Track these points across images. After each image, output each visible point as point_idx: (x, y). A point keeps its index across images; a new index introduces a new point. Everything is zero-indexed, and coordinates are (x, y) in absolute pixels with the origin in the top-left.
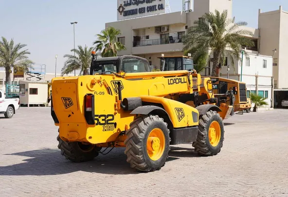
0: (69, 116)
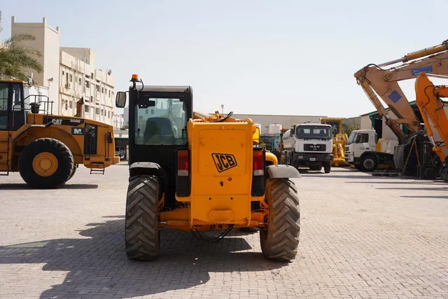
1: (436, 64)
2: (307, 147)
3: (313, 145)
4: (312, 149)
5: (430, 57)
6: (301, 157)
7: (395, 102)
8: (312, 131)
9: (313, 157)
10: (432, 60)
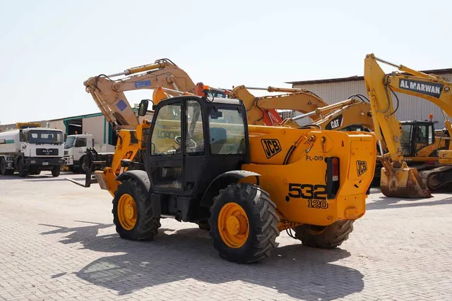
0: (357, 187)
1: (153, 79)
2: (39, 151)
3: (46, 150)
4: (44, 154)
5: (148, 73)
6: (33, 162)
7: (122, 110)
8: (39, 136)
9: (46, 161)
10: (149, 75)
